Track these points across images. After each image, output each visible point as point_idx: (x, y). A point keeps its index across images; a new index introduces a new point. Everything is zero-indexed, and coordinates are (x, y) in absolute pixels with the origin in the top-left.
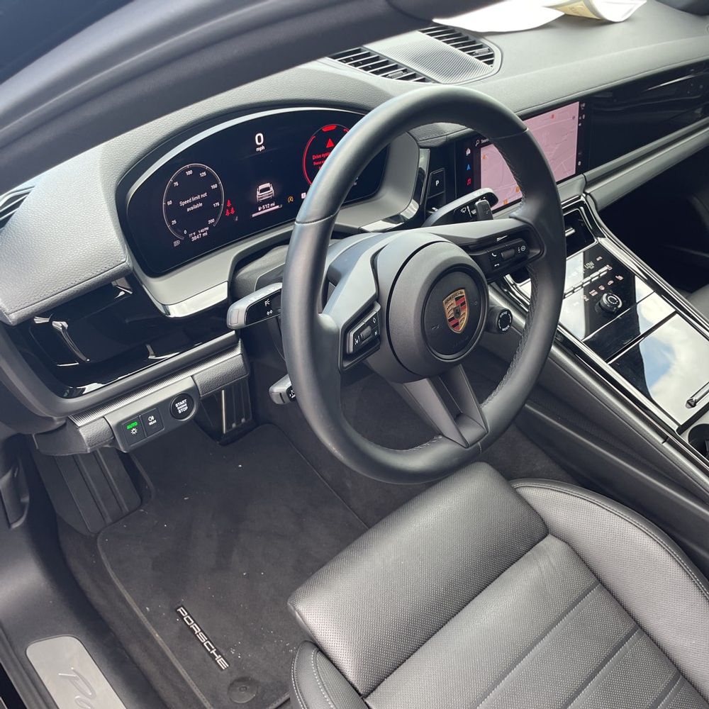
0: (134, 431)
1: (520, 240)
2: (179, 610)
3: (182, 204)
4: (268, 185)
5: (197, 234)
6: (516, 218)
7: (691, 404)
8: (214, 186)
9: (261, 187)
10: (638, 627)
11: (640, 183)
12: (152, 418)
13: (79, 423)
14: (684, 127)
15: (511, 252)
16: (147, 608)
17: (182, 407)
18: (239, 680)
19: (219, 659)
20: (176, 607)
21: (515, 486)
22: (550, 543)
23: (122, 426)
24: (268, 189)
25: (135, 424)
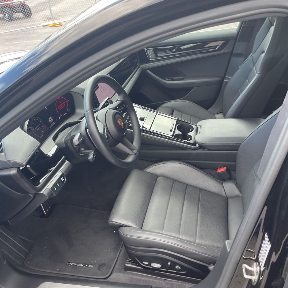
0: (56, 189)
1: (123, 105)
2: (68, 264)
3: (36, 128)
4: (51, 118)
5: (41, 136)
6: (120, 100)
7: (171, 131)
8: (40, 122)
9: (50, 119)
10: (187, 185)
11: (130, 89)
12: (58, 184)
13: (42, 192)
14: (132, 72)
15: (123, 108)
16: (58, 269)
17: (62, 179)
18: (100, 266)
19: (90, 266)
20: (66, 263)
21: (145, 170)
22: (159, 179)
23: (52, 188)
24: (51, 119)
25: (55, 187)
